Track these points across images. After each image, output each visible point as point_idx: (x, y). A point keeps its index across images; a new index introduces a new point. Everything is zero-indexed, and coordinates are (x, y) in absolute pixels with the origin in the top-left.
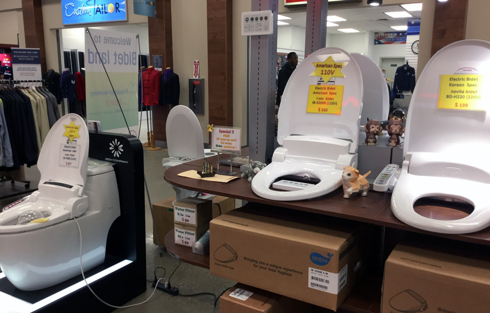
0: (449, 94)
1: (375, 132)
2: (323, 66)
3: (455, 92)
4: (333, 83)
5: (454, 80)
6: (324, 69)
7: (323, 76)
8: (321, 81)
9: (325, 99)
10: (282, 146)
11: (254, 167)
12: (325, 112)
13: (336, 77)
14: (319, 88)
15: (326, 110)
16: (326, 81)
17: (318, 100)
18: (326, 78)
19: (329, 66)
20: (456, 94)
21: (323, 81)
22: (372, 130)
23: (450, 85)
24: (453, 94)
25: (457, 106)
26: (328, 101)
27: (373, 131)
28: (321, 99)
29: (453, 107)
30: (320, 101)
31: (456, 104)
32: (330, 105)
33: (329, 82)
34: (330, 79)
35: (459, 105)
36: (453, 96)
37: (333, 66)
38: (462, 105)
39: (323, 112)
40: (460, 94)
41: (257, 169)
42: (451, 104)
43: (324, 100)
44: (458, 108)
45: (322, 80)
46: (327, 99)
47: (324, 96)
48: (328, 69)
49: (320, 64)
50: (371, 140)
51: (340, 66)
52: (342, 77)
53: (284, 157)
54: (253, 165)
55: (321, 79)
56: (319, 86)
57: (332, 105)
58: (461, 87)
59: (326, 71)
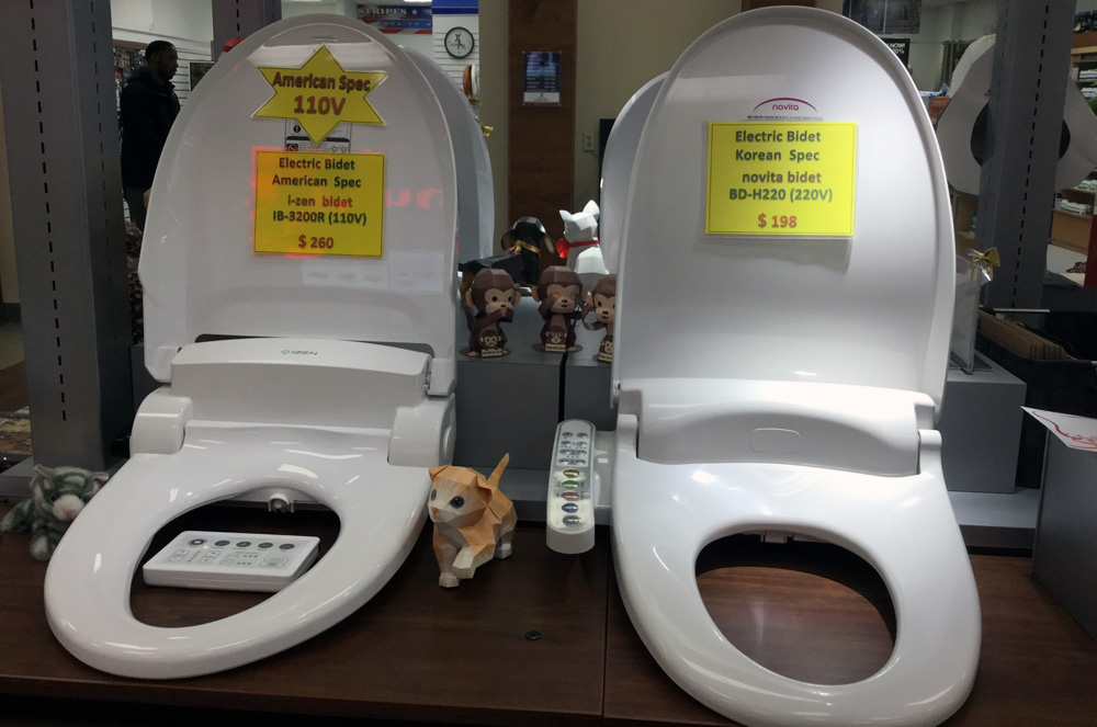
0: (739, 185)
1: (504, 313)
2: (299, 82)
3: (755, 178)
4: (346, 144)
5: (750, 138)
6: (306, 92)
7: (305, 119)
8: (296, 139)
9: (319, 201)
10: (168, 384)
11: (52, 496)
12: (325, 250)
13: (351, 123)
14: (292, 164)
15: (325, 243)
16: (317, 136)
17: (296, 208)
18: (316, 126)
19: (324, 83)
20: (759, 186)
21: (306, 139)
22: (493, 307)
23: (738, 155)
24: (750, 187)
25: (763, 224)
26: (333, 209)
27: (498, 311)
28: (305, 202)
29: (752, 228)
30: (303, 209)
31: (762, 217)
32: (339, 225)
33: (329, 139)
34: (332, 131)
35: (770, 221)
36: (750, 192)
37: (338, 84)
38: (779, 223)
39: (318, 250)
40: (771, 186)
41: (69, 501)
42: (744, 219)
43: (318, 208)
44: (769, 230)
45: (302, 133)
46: (326, 202)
47: (317, 193)
48: (319, 93)
49: (289, 74)
50: (490, 341)
51: (362, 85)
52: (377, 126)
53: (177, 429)
54: (47, 485)
55: (297, 129)
56: (294, 156)
57: (347, 225)
58: (772, 162)
59: (311, 100)
